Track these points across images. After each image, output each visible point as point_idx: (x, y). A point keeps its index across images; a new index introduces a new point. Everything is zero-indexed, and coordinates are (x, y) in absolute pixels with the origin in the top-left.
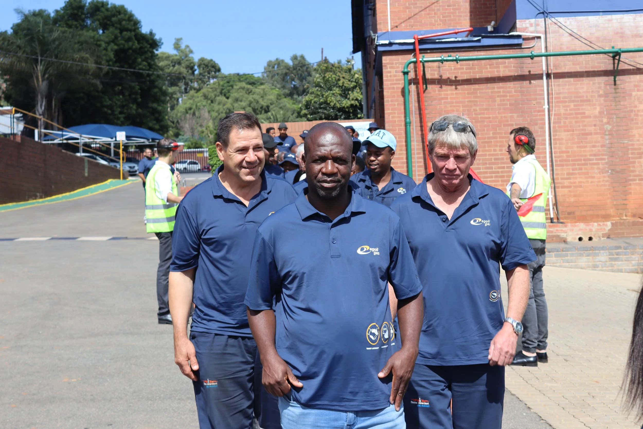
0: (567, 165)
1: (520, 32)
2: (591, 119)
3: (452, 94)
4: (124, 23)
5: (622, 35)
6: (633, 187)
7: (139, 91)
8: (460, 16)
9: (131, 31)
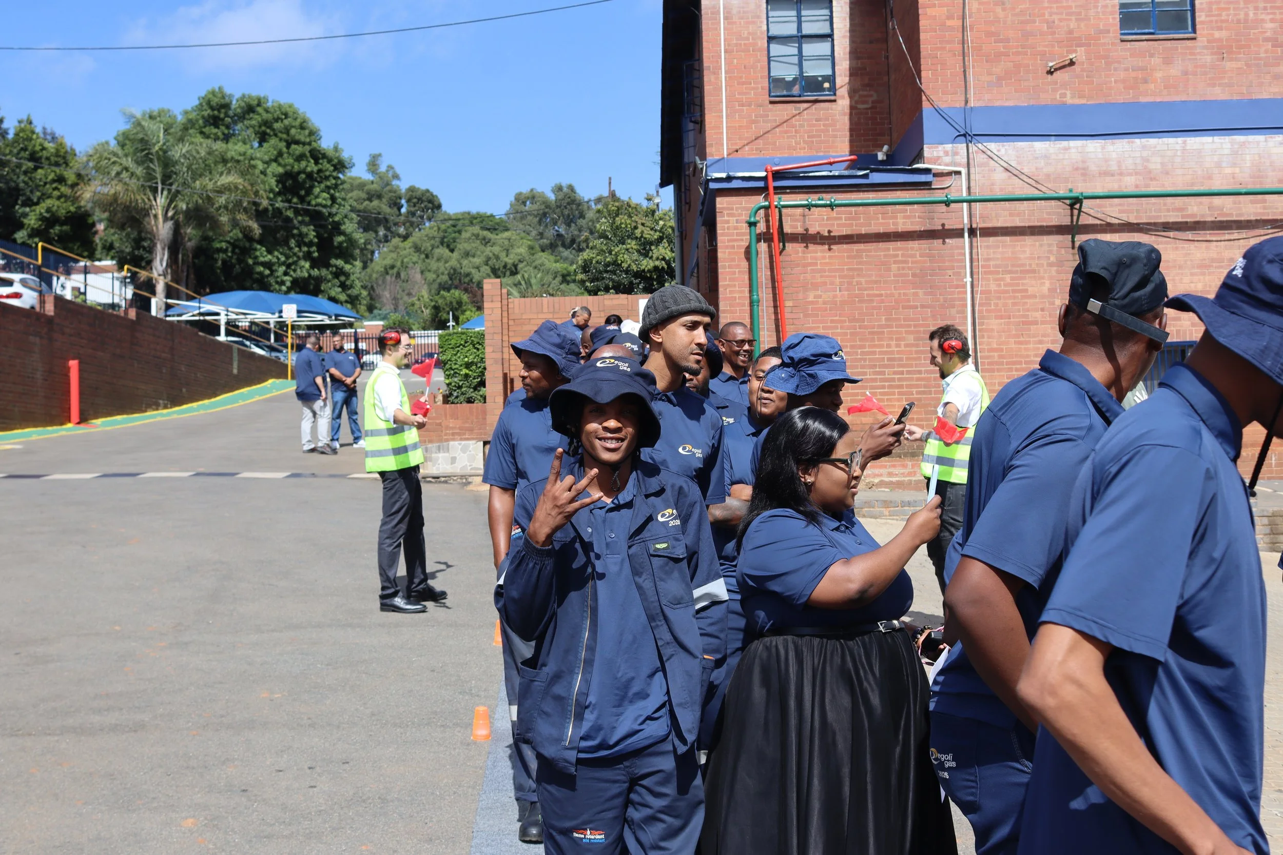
0: (999, 370)
1: (929, 163)
2: (1037, 300)
3: (824, 257)
4: (293, 131)
5: (1083, 171)
7: (316, 240)
8: (835, 136)
9: (304, 144)
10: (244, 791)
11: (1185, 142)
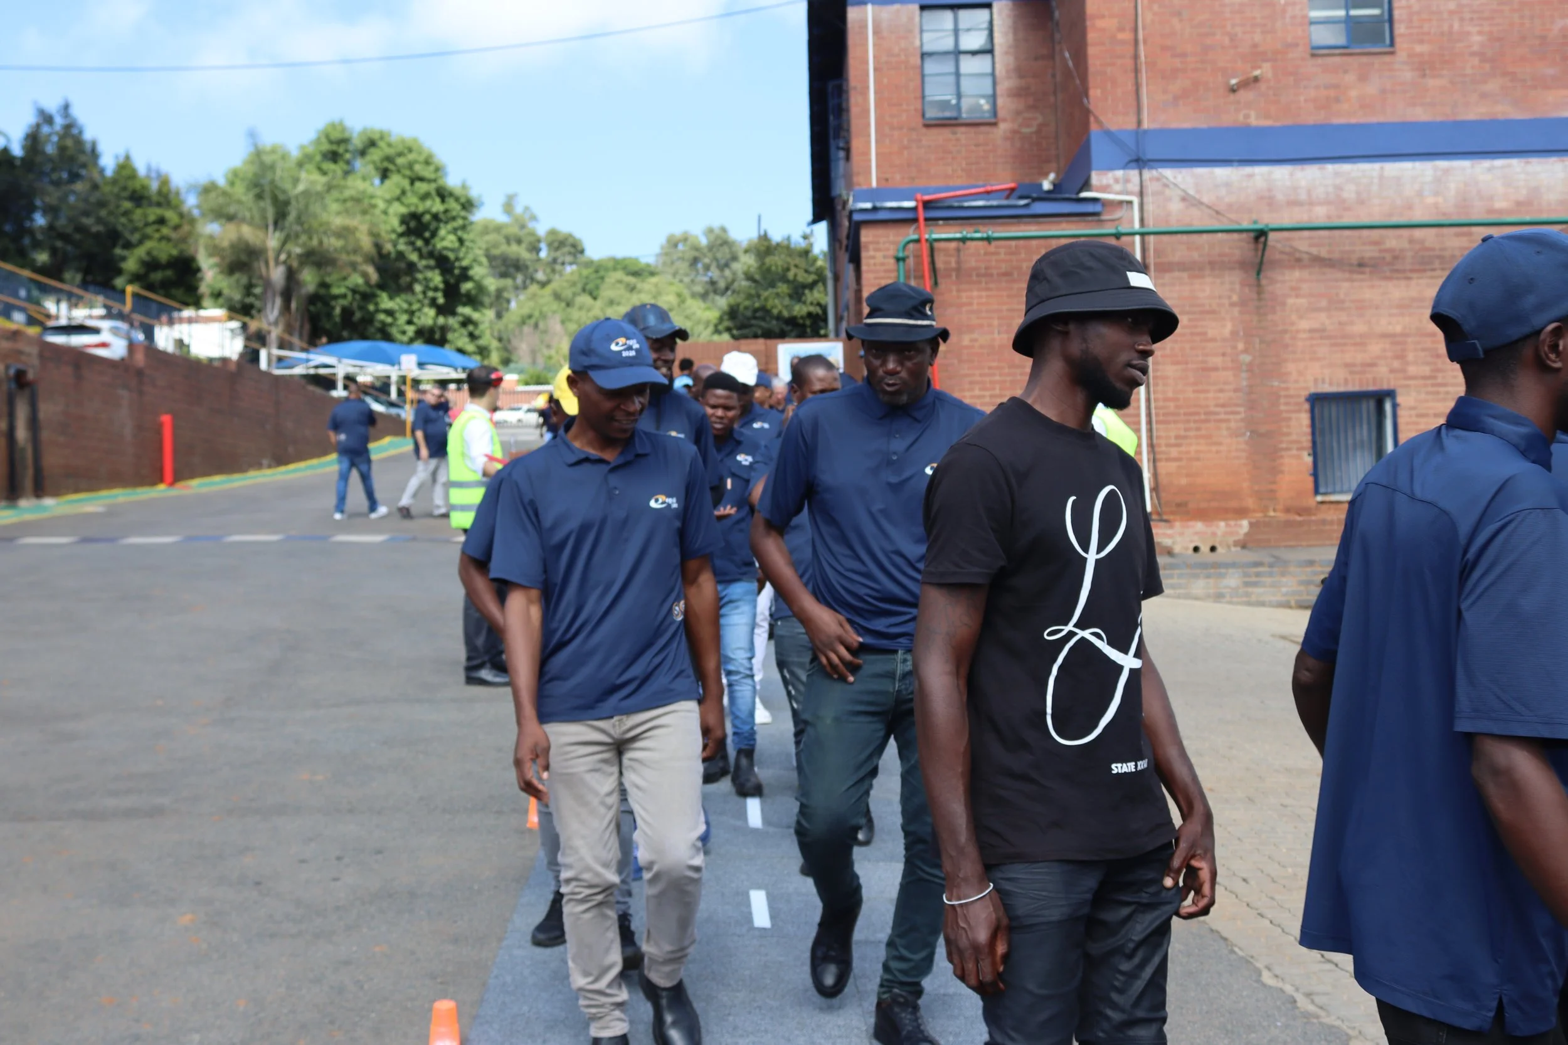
0: (1175, 422)
1: (1097, 191)
2: (1218, 344)
4: (417, 167)
5: (1268, 200)
6: (1286, 461)
8: (996, 163)
9: (429, 181)
10: (258, 884)
11: (1382, 168)
